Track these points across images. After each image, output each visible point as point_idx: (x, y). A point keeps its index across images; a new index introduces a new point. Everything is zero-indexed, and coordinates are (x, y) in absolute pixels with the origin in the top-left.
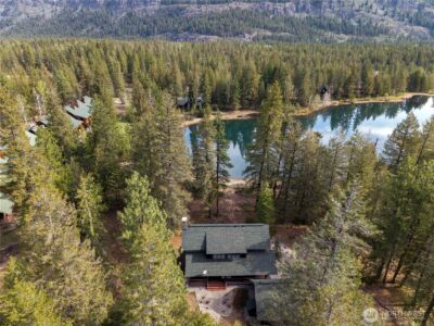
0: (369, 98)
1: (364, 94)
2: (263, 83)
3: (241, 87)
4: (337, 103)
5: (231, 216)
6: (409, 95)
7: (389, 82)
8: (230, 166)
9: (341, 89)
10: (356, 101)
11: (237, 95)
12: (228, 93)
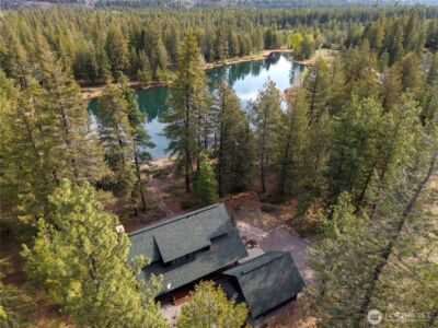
0: (237, 58)
1: (232, 54)
2: (134, 49)
3: (109, 55)
4: (211, 66)
5: (162, 206)
6: (267, 53)
7: (250, 41)
8: (152, 146)
9: (211, 51)
10: (227, 62)
11: (107, 65)
12: (95, 64)
